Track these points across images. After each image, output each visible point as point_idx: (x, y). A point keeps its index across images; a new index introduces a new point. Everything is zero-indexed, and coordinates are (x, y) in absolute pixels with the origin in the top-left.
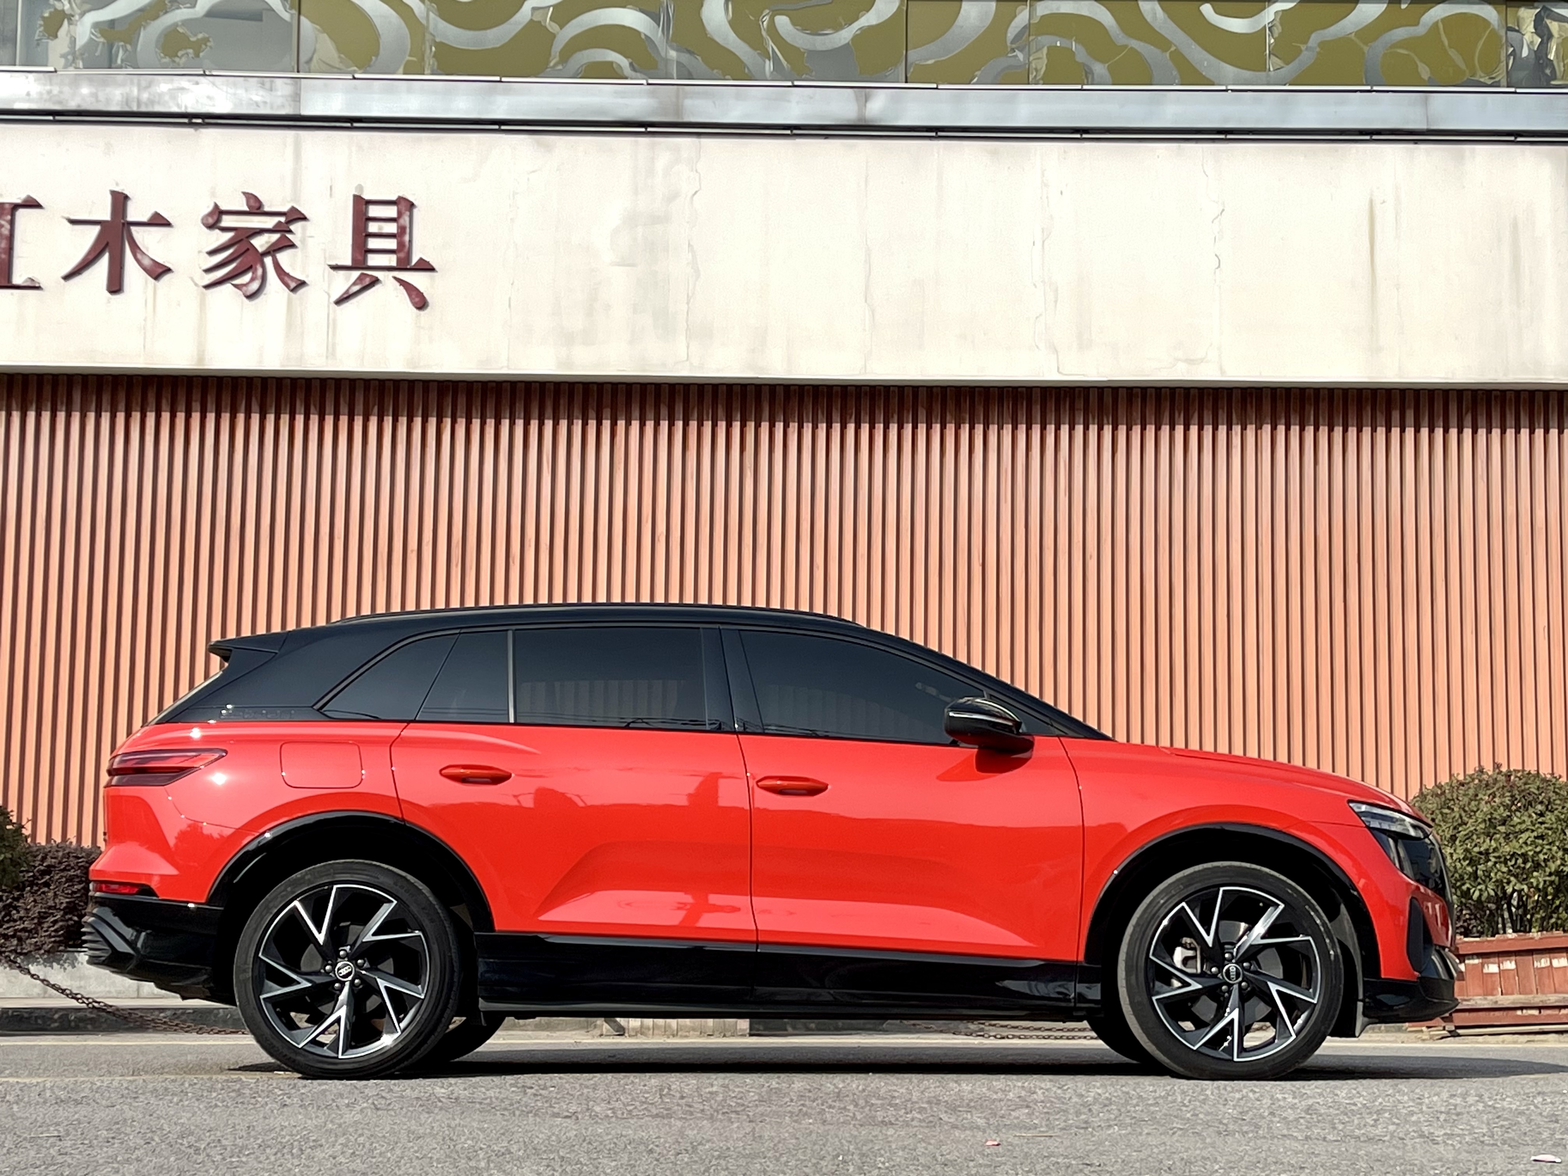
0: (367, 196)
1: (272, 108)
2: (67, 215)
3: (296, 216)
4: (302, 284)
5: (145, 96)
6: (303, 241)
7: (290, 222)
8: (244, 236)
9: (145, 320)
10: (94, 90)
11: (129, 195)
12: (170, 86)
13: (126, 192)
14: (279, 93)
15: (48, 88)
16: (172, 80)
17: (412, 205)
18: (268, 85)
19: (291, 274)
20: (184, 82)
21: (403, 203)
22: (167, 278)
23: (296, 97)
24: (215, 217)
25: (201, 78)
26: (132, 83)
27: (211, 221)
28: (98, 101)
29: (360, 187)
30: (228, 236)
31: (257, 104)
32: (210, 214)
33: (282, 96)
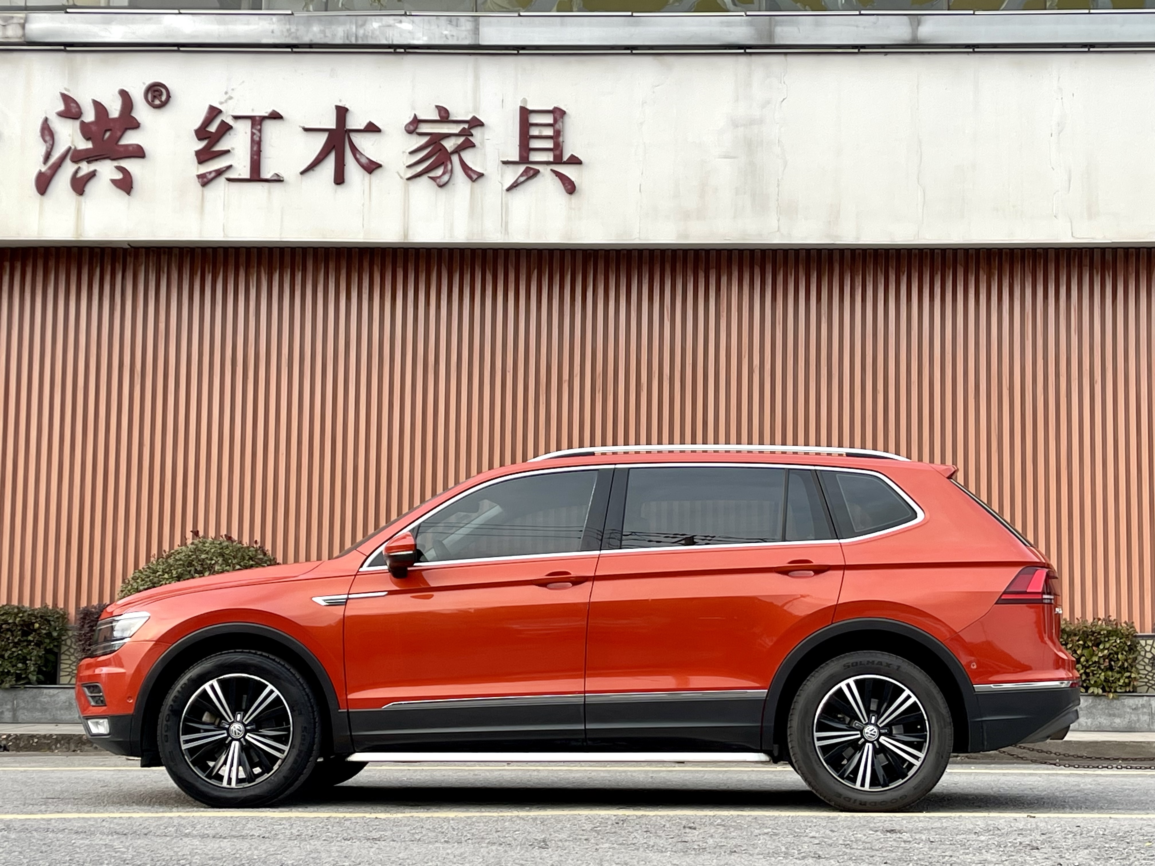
0: (530, 107)
1: (458, 40)
2: (302, 125)
3: (476, 123)
4: (481, 175)
5: (361, 32)
6: (482, 143)
7: (470, 128)
8: (436, 140)
9: (363, 205)
10: (322, 28)
11: (349, 108)
12: (380, 24)
13: (347, 106)
14: (463, 28)
15: (288, 27)
16: (382, 19)
17: (563, 113)
18: (454, 23)
19: (474, 168)
20: (390, 20)
21: (558, 112)
22: (378, 172)
23: (476, 31)
24: (415, 125)
25: (404, 18)
26: (351, 22)
27: (412, 128)
28: (325, 36)
29: (525, 100)
30: (424, 140)
31: (446, 37)
32: (411, 123)
33: (466, 31)
